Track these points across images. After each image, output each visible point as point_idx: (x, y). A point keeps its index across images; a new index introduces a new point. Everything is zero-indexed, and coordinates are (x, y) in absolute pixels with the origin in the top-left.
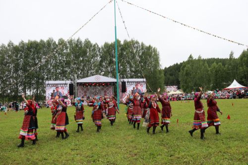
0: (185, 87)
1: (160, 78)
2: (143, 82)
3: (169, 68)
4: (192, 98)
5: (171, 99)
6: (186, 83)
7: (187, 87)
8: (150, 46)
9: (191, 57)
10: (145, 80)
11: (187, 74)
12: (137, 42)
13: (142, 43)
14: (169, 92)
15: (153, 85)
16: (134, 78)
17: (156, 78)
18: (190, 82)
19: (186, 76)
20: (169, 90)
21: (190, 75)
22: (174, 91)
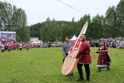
1: (27, 32)
3: (34, 25)
4: (47, 46)
5: (33, 47)
6: (44, 36)
7: (45, 39)
8: (20, 9)
9: (48, 19)
10: (15, 33)
11: (45, 30)
12: (10, 5)
13: (14, 5)
14: (33, 42)
16: (7, 31)
17: (24, 31)
18: (47, 35)
19: (44, 31)
20: (33, 41)
21: (48, 31)
22: (36, 41)
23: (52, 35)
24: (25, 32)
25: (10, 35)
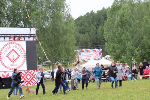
0: (118, 51)
1: (66, 32)
2: (30, 35)
6: (120, 42)
7: (123, 51)
10: (33, 31)
11: (122, 24)
14: (85, 61)
15: (51, 46)
17: (58, 31)
18: (128, 40)
19: (119, 29)
20: (84, 58)
21: (130, 25)
22: (95, 59)
23: (145, 37)
24: (61, 32)
25: (16, 39)
